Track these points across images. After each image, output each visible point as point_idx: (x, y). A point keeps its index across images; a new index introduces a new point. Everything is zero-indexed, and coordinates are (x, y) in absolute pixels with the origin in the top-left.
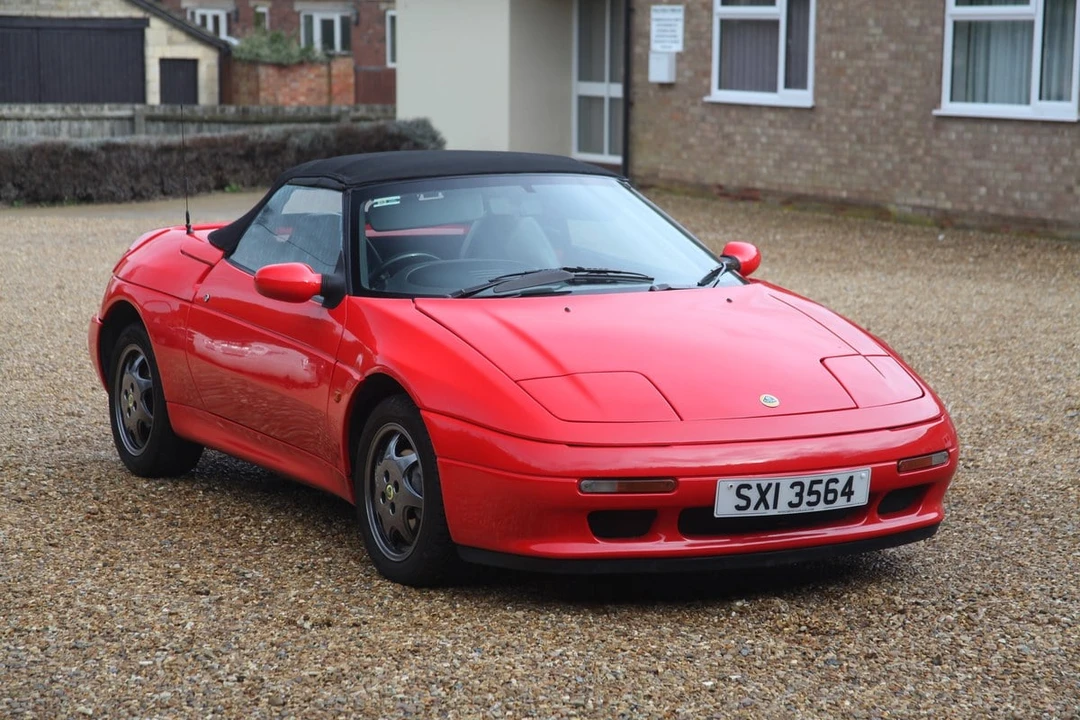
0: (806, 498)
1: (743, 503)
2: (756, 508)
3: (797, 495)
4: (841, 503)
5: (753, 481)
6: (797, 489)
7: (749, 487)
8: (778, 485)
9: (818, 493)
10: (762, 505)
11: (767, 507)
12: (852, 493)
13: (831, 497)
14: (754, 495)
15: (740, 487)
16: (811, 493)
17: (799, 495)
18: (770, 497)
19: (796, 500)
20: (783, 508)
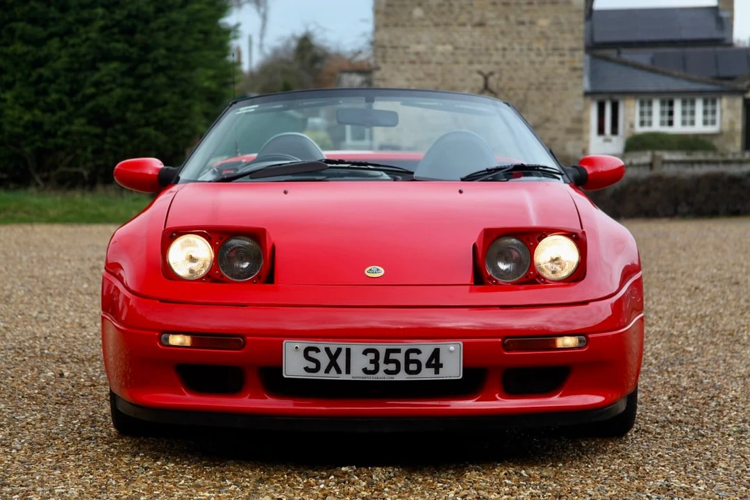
0: (383, 367)
1: (312, 365)
2: (327, 371)
3: (371, 362)
4: (427, 374)
5: (322, 345)
6: (371, 356)
7: (317, 350)
8: (348, 351)
9: (397, 362)
10: (333, 369)
11: (339, 371)
12: (441, 366)
13: (413, 367)
14: (324, 360)
15: (307, 350)
16: (387, 361)
17: (375, 362)
18: (341, 361)
19: (371, 367)
20: (357, 374)
